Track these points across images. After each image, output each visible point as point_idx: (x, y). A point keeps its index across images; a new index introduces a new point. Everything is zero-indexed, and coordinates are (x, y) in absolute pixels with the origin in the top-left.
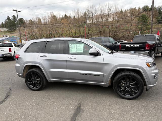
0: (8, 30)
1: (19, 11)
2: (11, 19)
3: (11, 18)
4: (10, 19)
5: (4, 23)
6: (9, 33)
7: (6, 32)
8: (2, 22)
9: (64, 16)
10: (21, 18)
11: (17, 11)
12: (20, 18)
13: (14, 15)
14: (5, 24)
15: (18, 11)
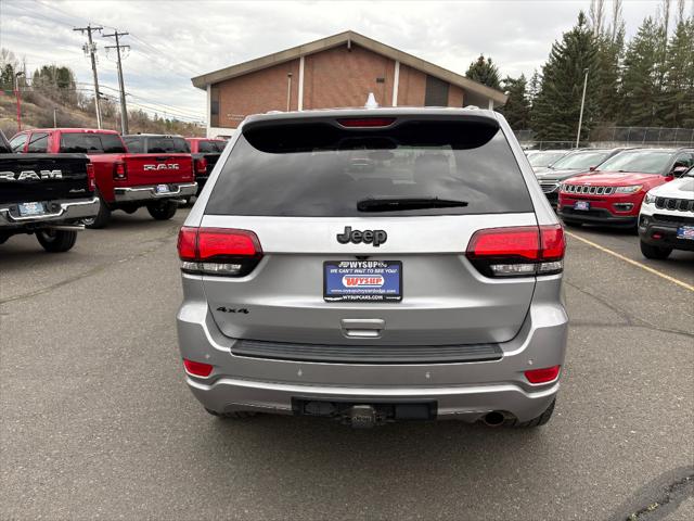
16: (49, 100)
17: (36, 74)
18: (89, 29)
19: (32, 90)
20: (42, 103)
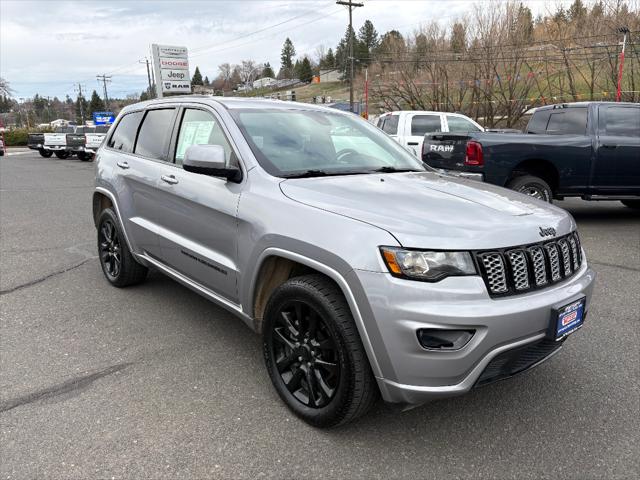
0: (341, 79)
1: (360, 5)
2: (357, 38)
3: (356, 34)
4: (354, 38)
5: (335, 52)
6: (344, 87)
7: (336, 83)
8: (330, 50)
9: (567, 7)
10: (393, 32)
11: (350, 4)
12: (390, 31)
13: (368, 22)
14: (337, 56)
15: (356, 5)
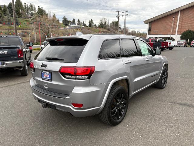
16: (113, 30)
17: (111, 24)
18: (118, 11)
19: (110, 28)
20: (111, 30)
